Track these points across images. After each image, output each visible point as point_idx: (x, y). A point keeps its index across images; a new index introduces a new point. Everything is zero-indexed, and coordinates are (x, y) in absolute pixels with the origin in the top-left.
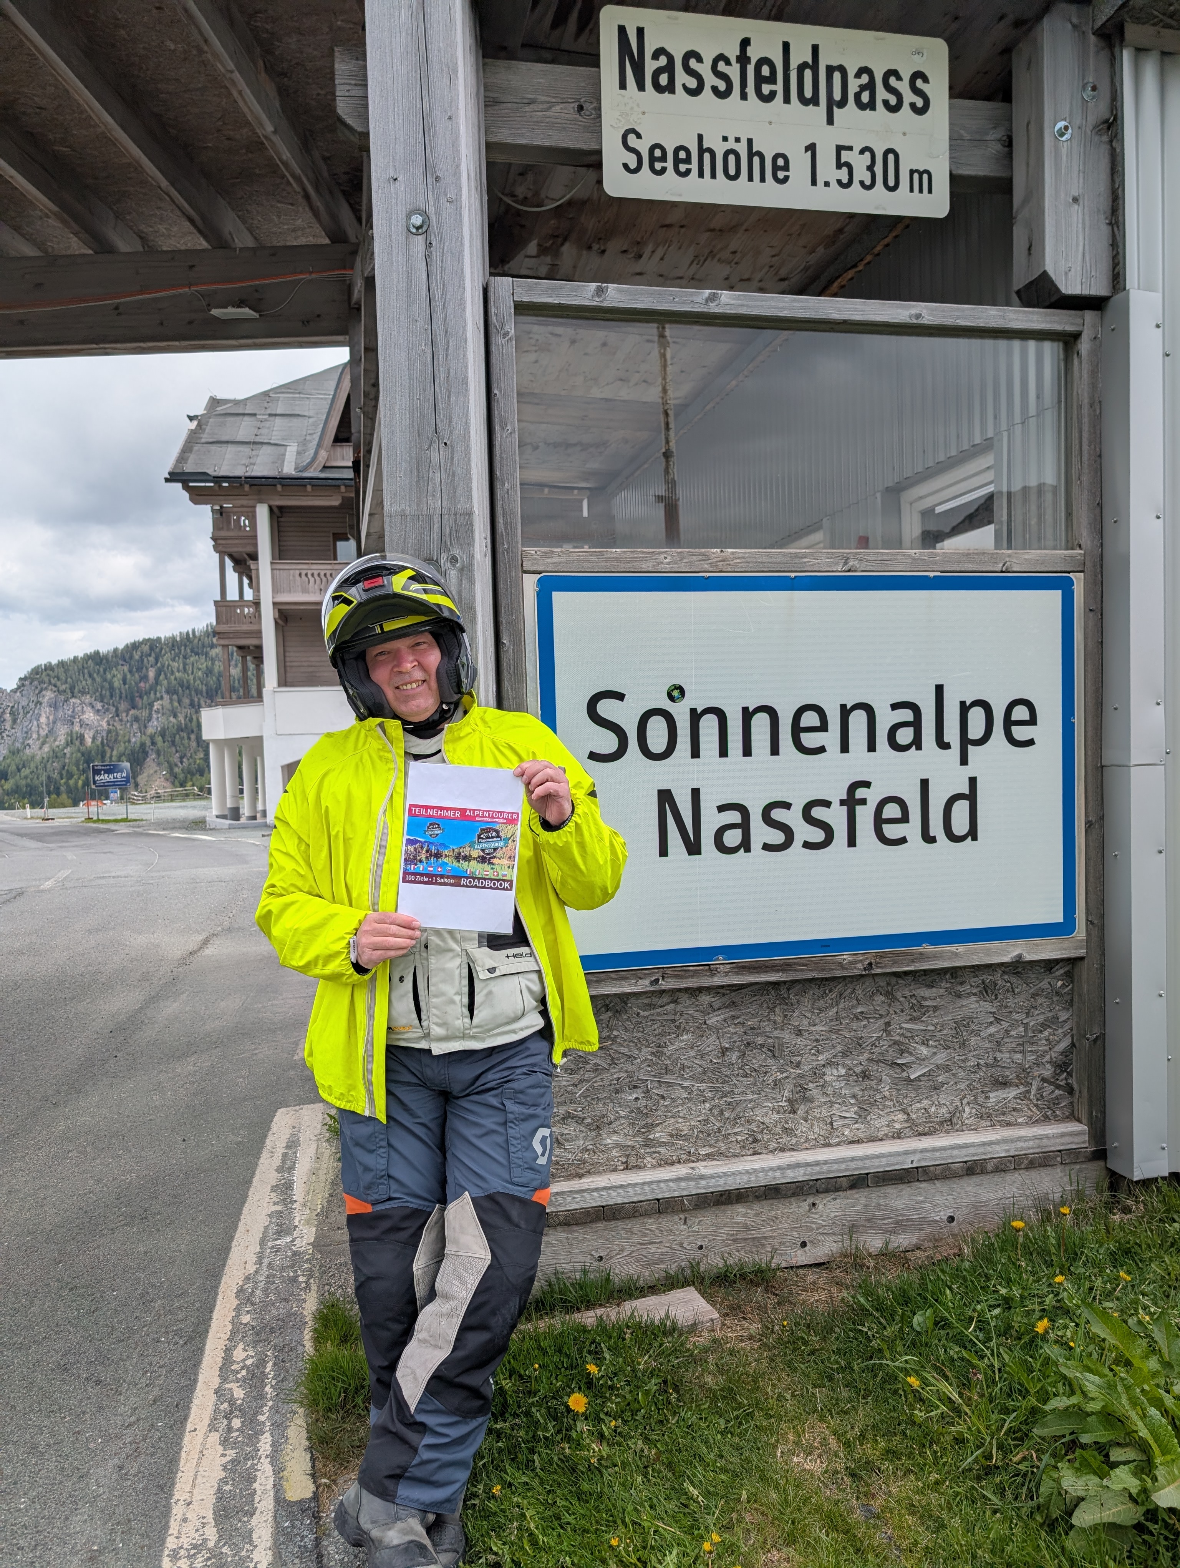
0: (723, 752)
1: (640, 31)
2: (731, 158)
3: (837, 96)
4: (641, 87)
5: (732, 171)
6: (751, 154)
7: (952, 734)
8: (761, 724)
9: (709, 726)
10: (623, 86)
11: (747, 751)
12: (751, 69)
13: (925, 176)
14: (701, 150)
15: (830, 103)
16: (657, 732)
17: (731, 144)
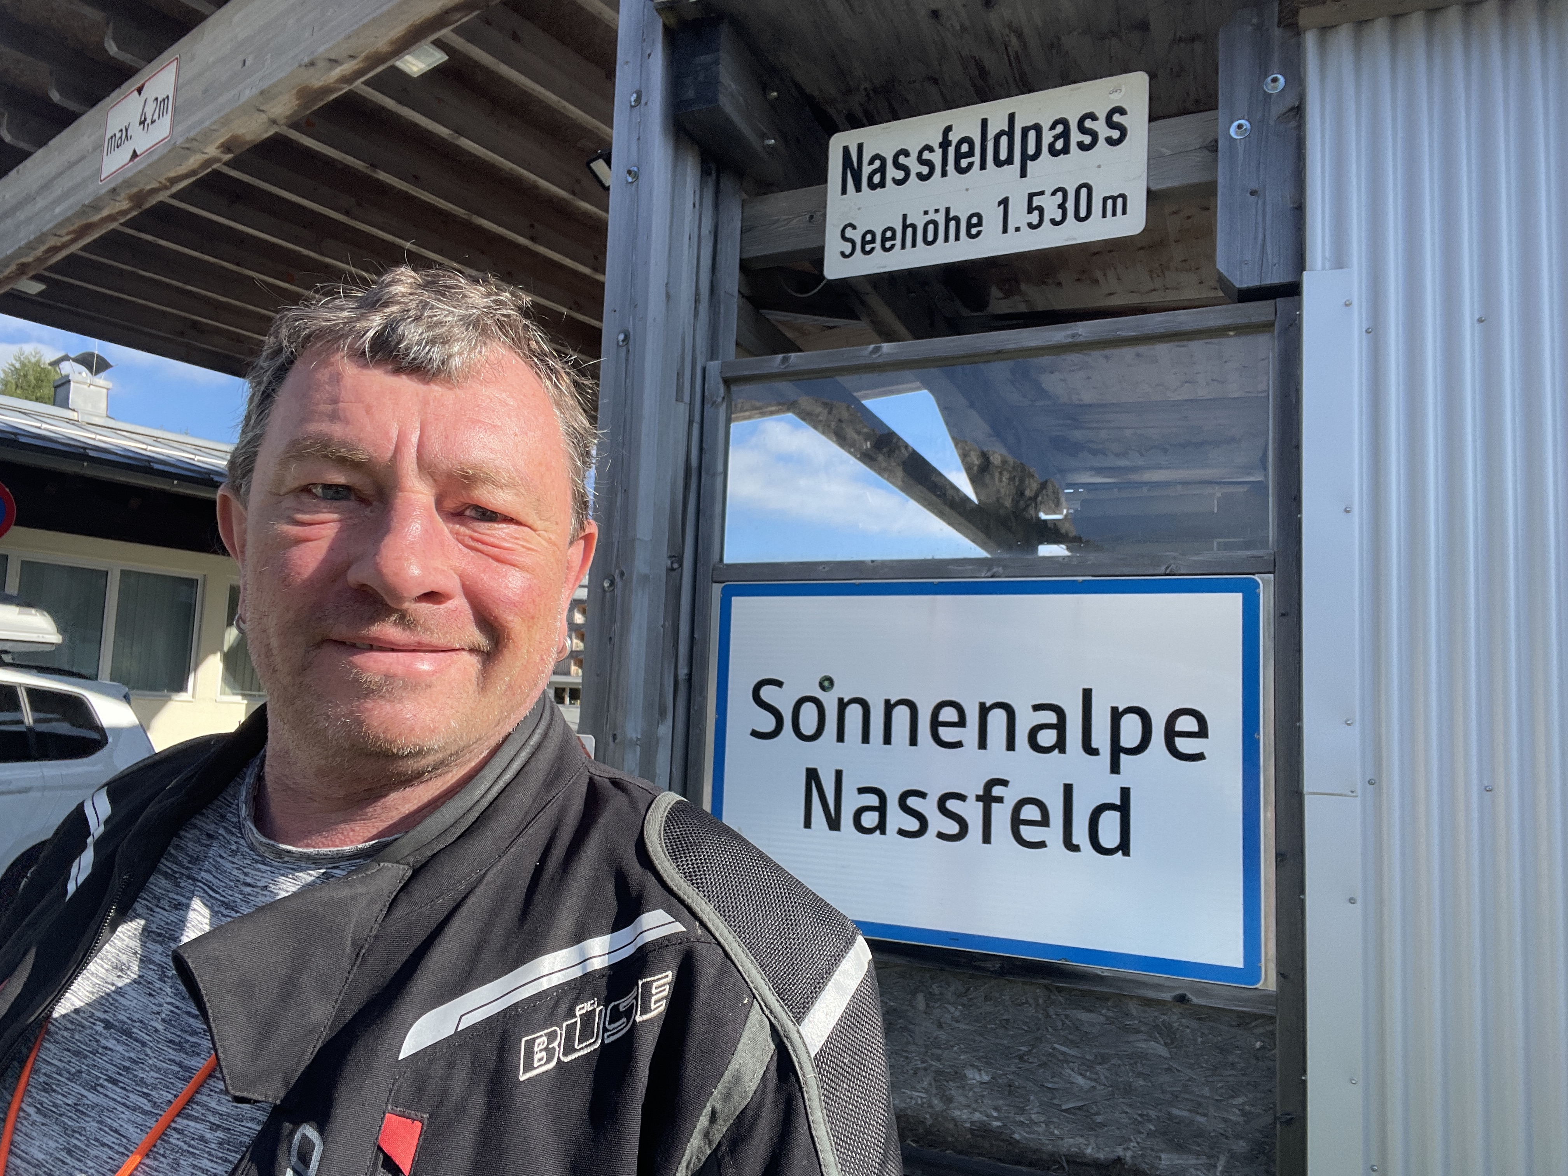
0: (866, 739)
1: (860, 147)
2: (931, 227)
3: (1031, 150)
4: (858, 189)
5: (930, 238)
6: (948, 220)
7: (1101, 738)
8: (901, 715)
9: (854, 713)
10: (844, 191)
11: (887, 740)
12: (951, 151)
13: (1120, 201)
14: (905, 227)
15: (1025, 158)
16: (809, 717)
17: (931, 216)
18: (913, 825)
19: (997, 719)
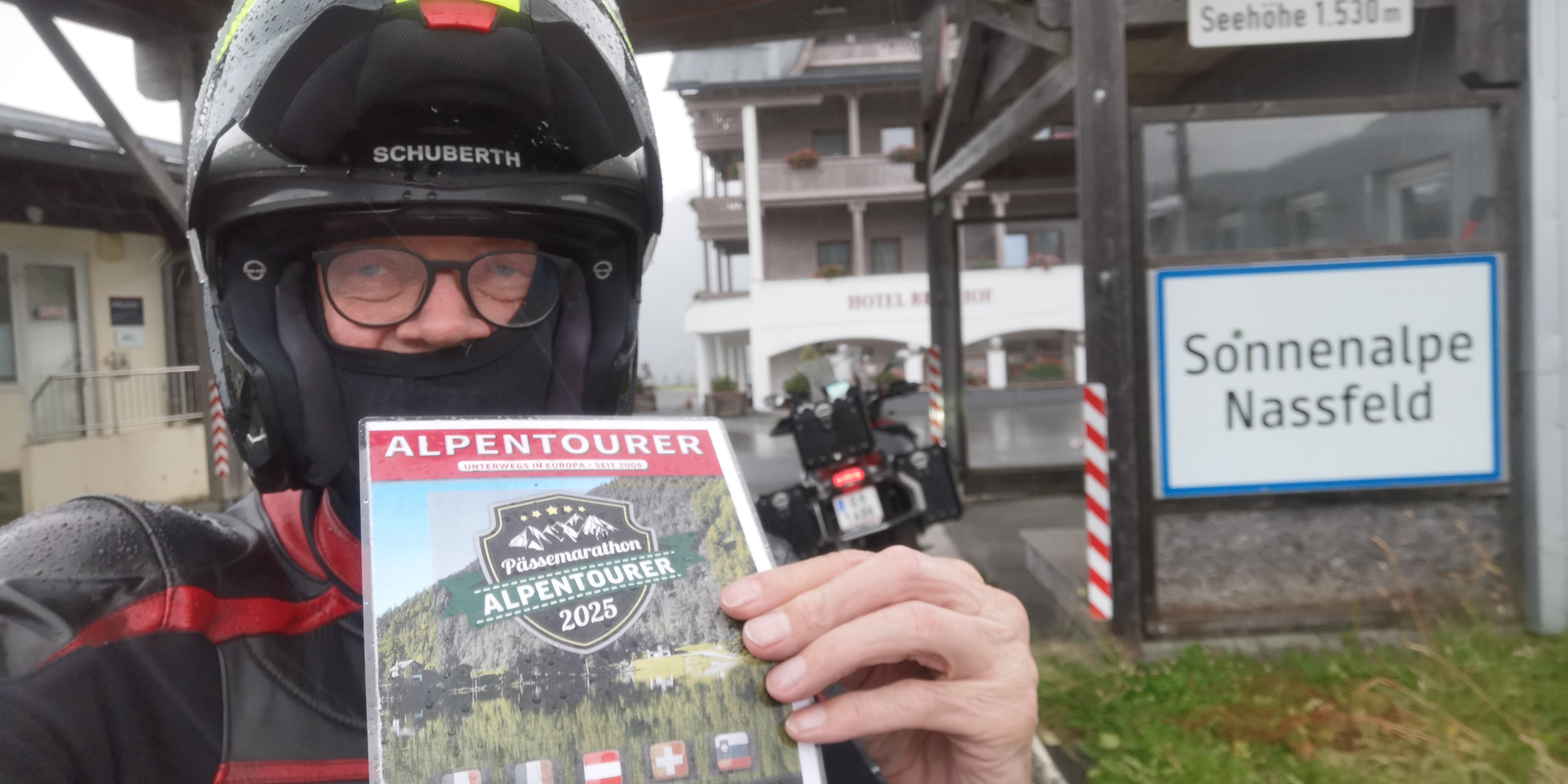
0: (1267, 367)
2: (1269, 16)
5: (1269, 23)
6: (1281, 12)
7: (1414, 354)
8: (1290, 351)
9: (1258, 353)
11: (1281, 366)
14: (1250, 13)
16: (1226, 358)
17: (1269, 8)
18: (1300, 418)
19: (1351, 348)
